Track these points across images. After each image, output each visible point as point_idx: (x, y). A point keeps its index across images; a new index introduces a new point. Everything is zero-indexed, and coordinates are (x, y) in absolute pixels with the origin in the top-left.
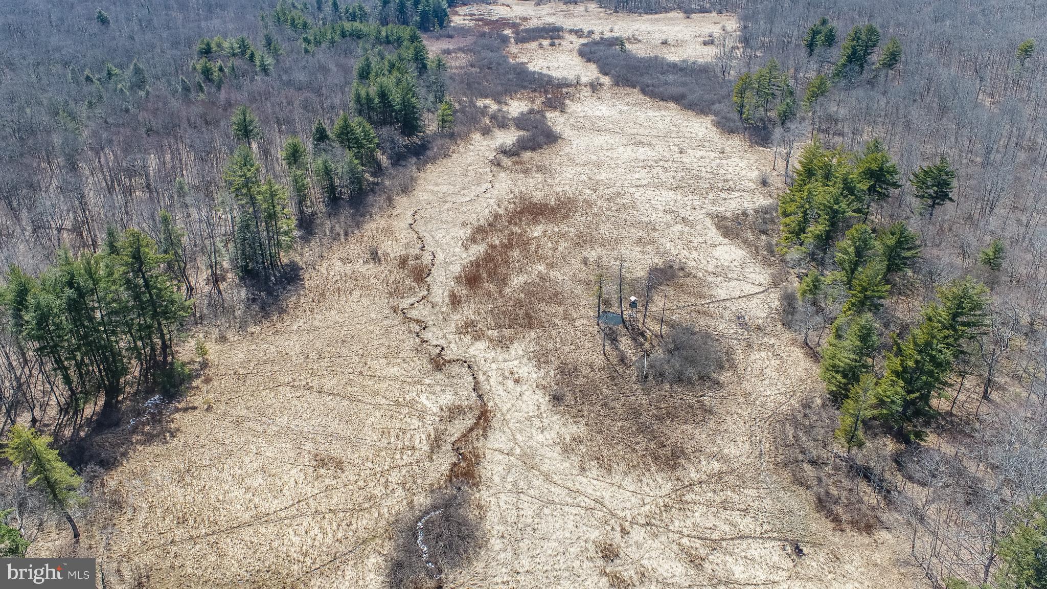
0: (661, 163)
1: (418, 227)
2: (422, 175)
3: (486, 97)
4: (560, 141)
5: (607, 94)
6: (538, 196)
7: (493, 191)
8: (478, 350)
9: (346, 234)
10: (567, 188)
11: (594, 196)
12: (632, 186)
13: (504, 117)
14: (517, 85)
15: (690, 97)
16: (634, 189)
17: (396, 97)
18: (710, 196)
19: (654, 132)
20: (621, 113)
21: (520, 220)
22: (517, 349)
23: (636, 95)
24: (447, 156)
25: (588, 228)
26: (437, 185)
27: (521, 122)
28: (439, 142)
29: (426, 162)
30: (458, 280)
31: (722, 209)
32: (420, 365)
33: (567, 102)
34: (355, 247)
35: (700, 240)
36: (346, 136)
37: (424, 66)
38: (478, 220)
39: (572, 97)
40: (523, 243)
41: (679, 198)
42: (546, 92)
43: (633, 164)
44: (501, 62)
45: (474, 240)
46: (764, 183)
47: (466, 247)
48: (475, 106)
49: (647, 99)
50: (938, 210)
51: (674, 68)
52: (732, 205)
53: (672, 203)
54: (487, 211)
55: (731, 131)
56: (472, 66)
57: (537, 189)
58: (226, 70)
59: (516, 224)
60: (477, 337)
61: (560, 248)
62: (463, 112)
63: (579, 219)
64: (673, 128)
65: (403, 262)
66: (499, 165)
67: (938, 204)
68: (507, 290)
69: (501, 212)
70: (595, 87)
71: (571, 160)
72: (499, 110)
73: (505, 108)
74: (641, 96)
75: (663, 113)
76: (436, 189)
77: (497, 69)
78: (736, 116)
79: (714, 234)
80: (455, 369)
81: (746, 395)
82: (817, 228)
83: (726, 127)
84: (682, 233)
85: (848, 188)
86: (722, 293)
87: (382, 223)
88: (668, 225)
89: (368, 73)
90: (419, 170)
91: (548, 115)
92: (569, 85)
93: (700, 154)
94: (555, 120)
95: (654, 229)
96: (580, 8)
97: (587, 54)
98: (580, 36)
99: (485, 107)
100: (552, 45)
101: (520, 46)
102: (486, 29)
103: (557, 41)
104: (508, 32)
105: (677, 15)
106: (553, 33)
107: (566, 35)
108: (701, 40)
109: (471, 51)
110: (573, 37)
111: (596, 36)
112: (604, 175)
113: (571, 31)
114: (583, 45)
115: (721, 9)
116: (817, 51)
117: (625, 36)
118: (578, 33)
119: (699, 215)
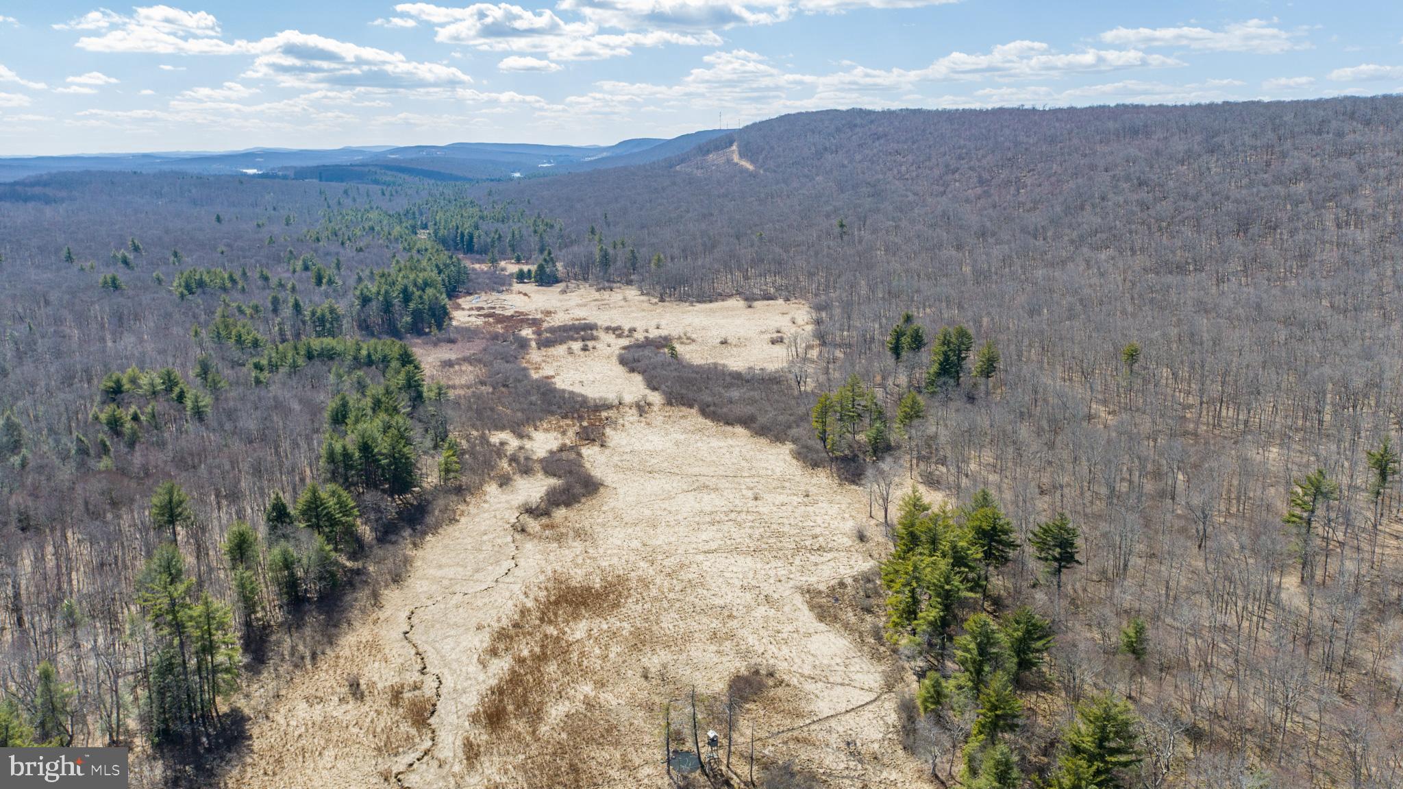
0: (733, 516)
1: (415, 636)
2: (420, 553)
3: (502, 429)
4: (602, 490)
5: (657, 416)
6: (577, 577)
7: (517, 572)
9: (314, 656)
10: (615, 560)
11: (651, 572)
12: (698, 552)
13: (527, 459)
14: (542, 411)
15: (762, 420)
16: (701, 557)
17: (383, 446)
18: (797, 561)
19: (721, 471)
20: (677, 444)
21: (556, 614)
23: (693, 418)
24: (453, 521)
25: (646, 620)
26: (440, 567)
27: (551, 465)
28: (441, 502)
29: (424, 533)
30: (474, 718)
31: (813, 579)
33: (608, 431)
34: (327, 678)
35: (790, 628)
36: (316, 514)
37: (419, 396)
38: (499, 620)
39: (614, 425)
40: (562, 650)
41: (759, 566)
42: (581, 418)
43: (697, 519)
44: (520, 377)
45: (494, 652)
46: (862, 538)
47: (484, 665)
48: (488, 443)
49: (709, 423)
50: (1065, 576)
51: (738, 379)
52: (824, 573)
53: (751, 575)
54: (510, 603)
55: (815, 465)
56: (483, 383)
57: (576, 565)
58: (143, 418)
59: (550, 622)
61: (612, 656)
62: (473, 453)
63: (632, 607)
64: (744, 464)
65: (396, 695)
66: (523, 530)
68: (543, 729)
69: (530, 604)
70: (642, 408)
71: (618, 518)
72: (521, 448)
73: (528, 445)
74: (701, 419)
75: (730, 441)
76: (439, 573)
77: (516, 387)
78: (820, 446)
79: (807, 618)
82: (930, 612)
83: (809, 458)
84: (766, 618)
85: (959, 560)
86: (823, 707)
87: (366, 634)
88: (749, 609)
89: (345, 417)
90: (415, 545)
91: (585, 452)
92: (609, 407)
93: (780, 498)
94: (594, 459)
95: (731, 617)
96: (616, 296)
97: (631, 361)
98: (619, 336)
99: (502, 444)
100: (585, 349)
101: (544, 351)
102: (499, 329)
103: (590, 344)
104: (527, 332)
105: (736, 303)
106: (583, 332)
107: (601, 334)
108: (767, 337)
109: (480, 361)
110: (610, 338)
111: (640, 336)
112: (661, 538)
113: (608, 329)
114: (624, 348)
115: (789, 293)
116: (904, 354)
117: (675, 334)
118: (616, 331)
119: (785, 590)
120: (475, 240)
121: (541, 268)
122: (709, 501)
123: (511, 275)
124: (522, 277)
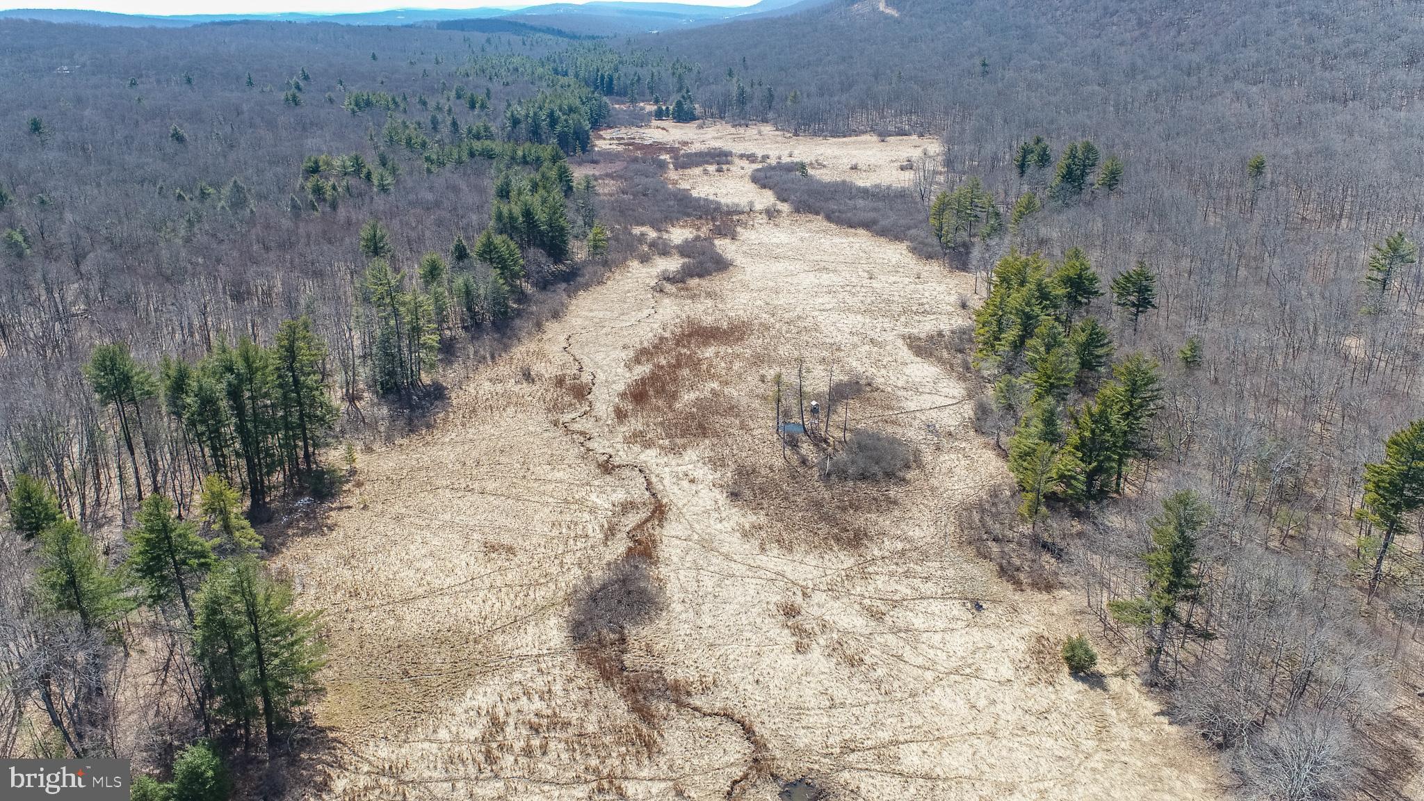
0: (848, 288)
1: (575, 350)
2: (574, 302)
3: (643, 224)
4: (731, 268)
5: (785, 220)
6: (708, 321)
7: (656, 316)
8: (650, 457)
9: (493, 357)
10: (741, 312)
11: (772, 320)
12: (814, 309)
13: (665, 245)
14: (679, 212)
15: (884, 223)
16: (817, 313)
17: (541, 216)
18: (903, 319)
19: (841, 259)
20: (802, 240)
21: (689, 343)
22: (691, 455)
23: (819, 222)
24: (600, 283)
25: (766, 349)
26: (591, 311)
27: (684, 250)
28: (590, 269)
29: (577, 290)
30: (623, 396)
31: (915, 331)
32: (585, 471)
33: (739, 229)
34: (503, 369)
35: (890, 359)
36: (489, 253)
37: (570, 188)
38: (641, 343)
39: (745, 225)
40: (695, 364)
41: (867, 321)
42: (714, 219)
43: (816, 289)
44: (659, 187)
45: (637, 361)
46: (964, 306)
47: (629, 367)
48: (630, 234)
49: (833, 226)
50: (1141, 318)
51: (865, 193)
52: (926, 327)
53: (860, 326)
54: (651, 334)
55: (930, 257)
56: (624, 192)
57: (707, 314)
58: (340, 190)
59: (684, 346)
60: (648, 445)
61: (735, 368)
62: (617, 239)
63: (755, 342)
64: (861, 254)
65: (560, 382)
66: (661, 291)
67: (1142, 312)
68: (678, 405)
69: (667, 335)
70: (771, 214)
71: (745, 286)
72: (659, 238)
73: (665, 236)
74: (827, 223)
75: (851, 239)
76: (591, 314)
77: (654, 196)
78: (935, 241)
79: (905, 353)
80: (626, 473)
81: (933, 489)
83: (923, 252)
84: (870, 353)
85: (1043, 294)
86: (911, 406)
87: (533, 346)
88: (855, 346)
89: (508, 192)
90: (569, 296)
91: (717, 242)
92: (741, 212)
93: (892, 279)
94: (723, 246)
95: (839, 349)
96: (752, 131)
97: (762, 180)
98: (753, 162)
99: (643, 234)
100: (719, 170)
101: (680, 172)
102: (639, 154)
103: (725, 167)
104: (665, 157)
105: (872, 138)
106: (720, 158)
107: (737, 161)
108: (898, 164)
109: (621, 177)
110: (745, 163)
111: (773, 162)
112: (781, 301)
113: (742, 156)
114: (758, 170)
115: (923, 131)
116: (1029, 171)
117: (807, 161)
118: (751, 158)
119: (890, 336)
120: (615, 82)
121: (679, 104)
122: (826, 279)
123: (650, 114)
124: (659, 115)
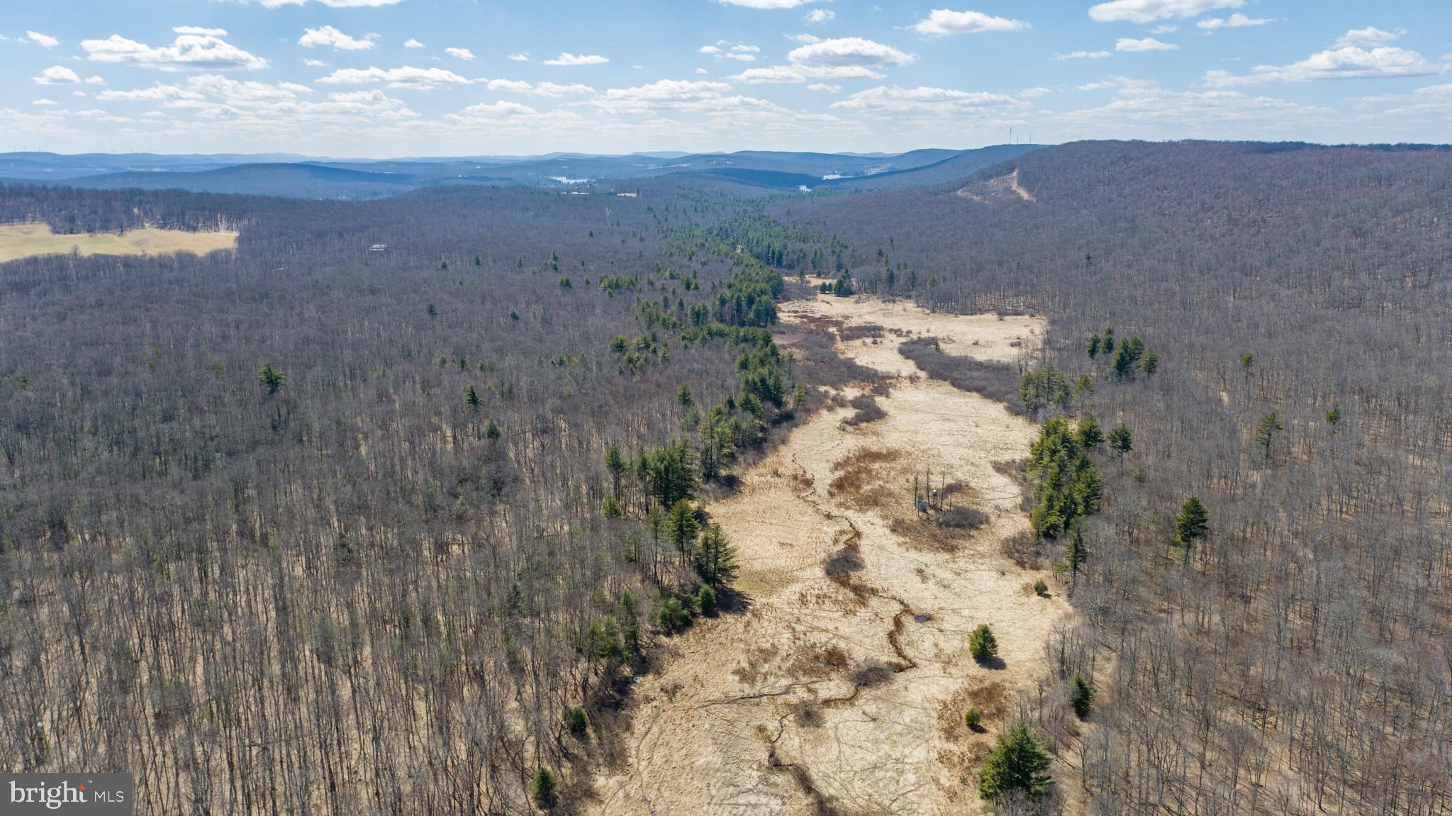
0: (961, 432)
1: (798, 461)
2: (792, 434)
3: (825, 385)
4: (886, 417)
5: (923, 385)
6: (874, 449)
7: (843, 445)
8: (850, 513)
9: (755, 463)
10: (894, 444)
11: (913, 450)
12: (939, 444)
13: (842, 400)
14: (849, 376)
15: (989, 389)
16: (940, 447)
17: (770, 382)
18: (993, 452)
19: (959, 413)
20: (934, 399)
21: (864, 460)
22: (870, 513)
23: (946, 387)
24: (805, 423)
25: (909, 465)
26: (804, 440)
27: (856, 403)
28: (798, 414)
29: (793, 427)
30: (831, 485)
31: (999, 459)
32: (817, 518)
33: (891, 390)
34: (762, 470)
35: (981, 474)
36: (747, 405)
37: (780, 359)
38: (837, 459)
39: (895, 387)
40: (869, 472)
41: (971, 452)
42: (873, 382)
43: (941, 432)
44: (832, 357)
45: (836, 469)
46: (1030, 445)
47: (832, 472)
48: (818, 391)
49: (955, 390)
51: (980, 366)
52: (1006, 457)
53: (966, 455)
54: (841, 455)
55: (1018, 414)
56: (808, 359)
57: (873, 445)
58: (642, 360)
59: (861, 462)
60: (848, 508)
61: (892, 475)
62: (810, 395)
63: (902, 462)
64: (974, 410)
65: (795, 477)
66: (844, 430)
67: (1123, 452)
68: (861, 491)
69: (851, 455)
70: (913, 379)
71: (896, 429)
72: (838, 395)
73: (842, 394)
74: (951, 388)
75: (967, 400)
76: (804, 442)
77: (830, 363)
78: (1022, 403)
79: (991, 471)
80: (839, 519)
81: (992, 533)
83: (1014, 411)
84: (970, 470)
86: (989, 497)
87: (775, 459)
88: (962, 466)
89: (748, 366)
90: (789, 431)
91: (877, 399)
92: (892, 378)
93: (991, 427)
94: (880, 401)
95: (952, 467)
96: (898, 307)
97: (906, 352)
98: (899, 336)
99: (826, 392)
100: (875, 343)
101: (846, 343)
102: (812, 326)
103: (879, 340)
104: (832, 330)
105: (992, 317)
106: (873, 332)
107: (887, 334)
108: (1009, 341)
109: (803, 347)
110: (893, 337)
111: (914, 336)
112: (920, 438)
113: (891, 330)
114: (903, 344)
115: (1033, 311)
116: (1097, 356)
117: (940, 336)
118: (898, 332)
119: (983, 462)
120: (784, 257)
121: (840, 282)
122: (947, 426)
123: (815, 287)
124: (824, 289)
